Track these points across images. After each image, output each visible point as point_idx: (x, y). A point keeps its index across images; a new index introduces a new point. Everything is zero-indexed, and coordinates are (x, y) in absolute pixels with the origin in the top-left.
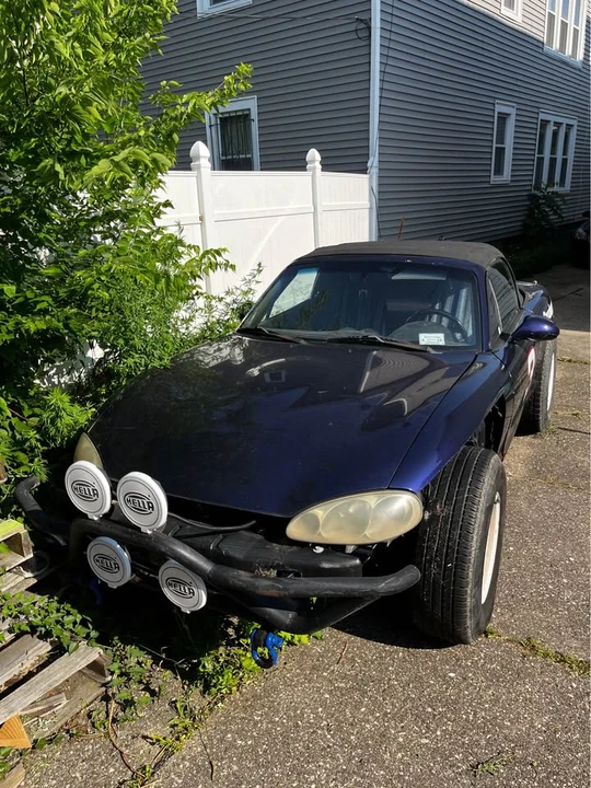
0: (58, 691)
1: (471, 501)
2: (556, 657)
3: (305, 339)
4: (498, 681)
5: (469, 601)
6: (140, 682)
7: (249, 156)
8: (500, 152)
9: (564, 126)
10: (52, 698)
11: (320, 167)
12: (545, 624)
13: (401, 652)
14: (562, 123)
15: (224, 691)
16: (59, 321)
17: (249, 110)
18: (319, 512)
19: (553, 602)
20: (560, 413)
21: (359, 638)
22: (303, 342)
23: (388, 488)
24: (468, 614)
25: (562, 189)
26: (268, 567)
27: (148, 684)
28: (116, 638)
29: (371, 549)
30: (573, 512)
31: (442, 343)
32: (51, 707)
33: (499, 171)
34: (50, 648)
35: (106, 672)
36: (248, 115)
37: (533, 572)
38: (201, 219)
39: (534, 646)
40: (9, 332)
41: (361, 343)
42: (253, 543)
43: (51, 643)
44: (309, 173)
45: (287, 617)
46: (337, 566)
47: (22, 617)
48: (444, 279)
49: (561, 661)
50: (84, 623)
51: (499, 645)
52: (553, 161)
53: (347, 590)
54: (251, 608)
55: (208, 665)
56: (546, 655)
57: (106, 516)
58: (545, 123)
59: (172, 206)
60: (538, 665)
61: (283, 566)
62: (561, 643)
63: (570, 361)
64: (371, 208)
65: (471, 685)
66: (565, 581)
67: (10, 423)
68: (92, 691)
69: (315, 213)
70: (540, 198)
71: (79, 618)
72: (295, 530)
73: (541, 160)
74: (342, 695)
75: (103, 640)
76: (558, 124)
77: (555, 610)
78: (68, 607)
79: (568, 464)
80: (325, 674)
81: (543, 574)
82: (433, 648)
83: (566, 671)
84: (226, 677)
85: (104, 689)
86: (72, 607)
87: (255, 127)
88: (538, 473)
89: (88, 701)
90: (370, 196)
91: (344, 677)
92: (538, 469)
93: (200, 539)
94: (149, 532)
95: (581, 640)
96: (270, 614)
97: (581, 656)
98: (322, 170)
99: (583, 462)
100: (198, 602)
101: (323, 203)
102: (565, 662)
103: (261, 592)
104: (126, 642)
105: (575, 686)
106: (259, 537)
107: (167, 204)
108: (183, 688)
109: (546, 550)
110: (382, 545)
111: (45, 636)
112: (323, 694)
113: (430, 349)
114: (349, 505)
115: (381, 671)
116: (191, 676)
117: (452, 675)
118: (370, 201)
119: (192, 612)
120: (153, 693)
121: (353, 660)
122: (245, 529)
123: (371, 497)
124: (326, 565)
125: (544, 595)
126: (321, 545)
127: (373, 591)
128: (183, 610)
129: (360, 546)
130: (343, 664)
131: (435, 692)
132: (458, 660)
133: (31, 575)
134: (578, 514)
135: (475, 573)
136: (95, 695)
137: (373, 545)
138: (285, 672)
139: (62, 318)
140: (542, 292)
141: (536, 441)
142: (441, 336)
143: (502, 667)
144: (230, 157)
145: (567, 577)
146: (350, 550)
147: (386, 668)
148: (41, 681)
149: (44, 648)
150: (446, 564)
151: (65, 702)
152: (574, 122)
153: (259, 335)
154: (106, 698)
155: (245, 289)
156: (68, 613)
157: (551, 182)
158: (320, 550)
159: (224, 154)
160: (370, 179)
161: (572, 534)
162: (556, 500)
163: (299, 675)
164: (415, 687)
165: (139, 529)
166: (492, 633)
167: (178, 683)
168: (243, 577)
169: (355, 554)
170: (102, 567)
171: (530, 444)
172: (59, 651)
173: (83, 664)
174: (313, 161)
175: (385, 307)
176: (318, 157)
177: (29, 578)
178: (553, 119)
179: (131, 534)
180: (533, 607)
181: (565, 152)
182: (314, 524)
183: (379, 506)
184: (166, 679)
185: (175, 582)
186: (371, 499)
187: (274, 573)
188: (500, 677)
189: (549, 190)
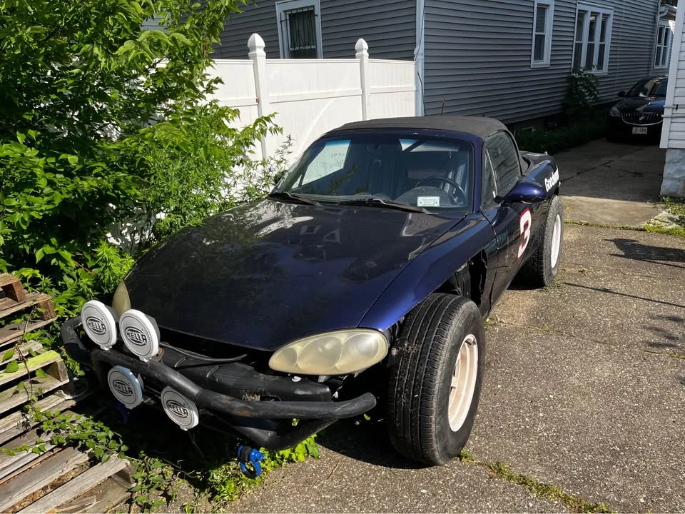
0: (91, 493)
1: (439, 340)
2: (518, 480)
3: (320, 202)
4: (463, 498)
5: (434, 428)
6: (159, 489)
7: (313, 47)
8: (540, 39)
9: (601, 15)
10: (85, 499)
11: (368, 54)
12: (515, 451)
13: (383, 471)
14: (598, 13)
15: (226, 498)
16: (109, 182)
17: (313, 6)
18: (298, 346)
19: (526, 432)
20: (568, 270)
21: (350, 458)
22: (318, 204)
23: (358, 327)
24: (434, 439)
25: (600, 72)
26: (252, 393)
27: (166, 491)
28: (142, 452)
29: (341, 379)
30: (561, 355)
31: (437, 205)
32: (84, 507)
33: (539, 55)
34: (88, 458)
35: (132, 480)
36: (313, 12)
37: (515, 407)
38: (258, 101)
39: (500, 470)
40: (68, 193)
41: (367, 205)
42: (243, 373)
43: (89, 454)
44: (358, 60)
45: (266, 435)
46: (309, 393)
47: (63, 432)
48: (457, 151)
49: (523, 483)
50: (115, 438)
51: (470, 468)
52: (591, 47)
53: (309, 412)
54: (235, 427)
55: (216, 476)
56: (510, 478)
57: (115, 347)
58: (582, 14)
59: (222, 83)
60: (502, 486)
61: (265, 392)
62: (527, 468)
63: (587, 225)
64: (417, 91)
65: (439, 500)
66: (541, 415)
67: (77, 274)
68: (119, 494)
69: (363, 95)
70: (577, 79)
71: (111, 434)
72: (277, 362)
73: (579, 46)
74: (328, 505)
75: (132, 453)
76: (595, 14)
77: (527, 439)
78: (100, 424)
79: (566, 314)
80: (315, 487)
81: (523, 409)
82: (412, 468)
83: (526, 492)
84: (228, 487)
85: (129, 494)
86: (104, 425)
87: (318, 21)
88: (538, 322)
89: (114, 503)
90: (416, 79)
91: (331, 490)
92: (538, 318)
93: (199, 369)
94: (146, 361)
95: (546, 466)
96: (250, 432)
97: (542, 480)
98: (369, 58)
99: (580, 313)
100: (192, 421)
101: (370, 87)
102: (526, 484)
103: (236, 412)
104: (151, 455)
105: (531, 505)
106: (250, 368)
107: (218, 81)
108: (195, 495)
109: (529, 386)
110: (351, 375)
111: (84, 448)
112: (310, 504)
113: (424, 210)
114: (326, 341)
115: (363, 487)
116: (201, 485)
117: (424, 491)
118: (416, 83)
119: (189, 430)
120: (169, 498)
121: (341, 476)
122: (238, 361)
123: (343, 334)
124: (300, 392)
125: (520, 426)
126: (298, 375)
127: (330, 413)
128: (182, 428)
129: (332, 377)
130: (332, 480)
131: (406, 505)
132: (432, 479)
133: (70, 397)
134: (565, 358)
135: (439, 404)
136: (121, 498)
137: (344, 375)
138: (282, 484)
139: (112, 180)
140: (549, 162)
141: (541, 294)
142: (437, 199)
143: (470, 486)
144: (297, 48)
145: (544, 412)
146: (322, 379)
147: (369, 484)
148: (74, 485)
149: (83, 458)
150: (413, 395)
151: (95, 502)
152: (611, 12)
153: (285, 199)
154: (130, 501)
155: (278, 158)
156: (102, 430)
157: (589, 65)
158: (297, 379)
159: (293, 45)
160: (416, 65)
161: (556, 375)
162: (548, 345)
163: (293, 487)
164: (390, 501)
165: (138, 358)
166: (466, 457)
167: (191, 490)
168: (224, 400)
169: (326, 384)
170: (120, 391)
171: (536, 297)
172: (94, 461)
173: (112, 472)
174: (361, 50)
175: (407, 175)
176: (366, 46)
177: (68, 400)
178: (590, 9)
179: (133, 362)
180: (508, 436)
181: (602, 37)
182: (293, 357)
183: (348, 343)
184: (182, 487)
185: (174, 404)
186: (342, 337)
187: (258, 398)
188: (465, 495)
189: (586, 72)
